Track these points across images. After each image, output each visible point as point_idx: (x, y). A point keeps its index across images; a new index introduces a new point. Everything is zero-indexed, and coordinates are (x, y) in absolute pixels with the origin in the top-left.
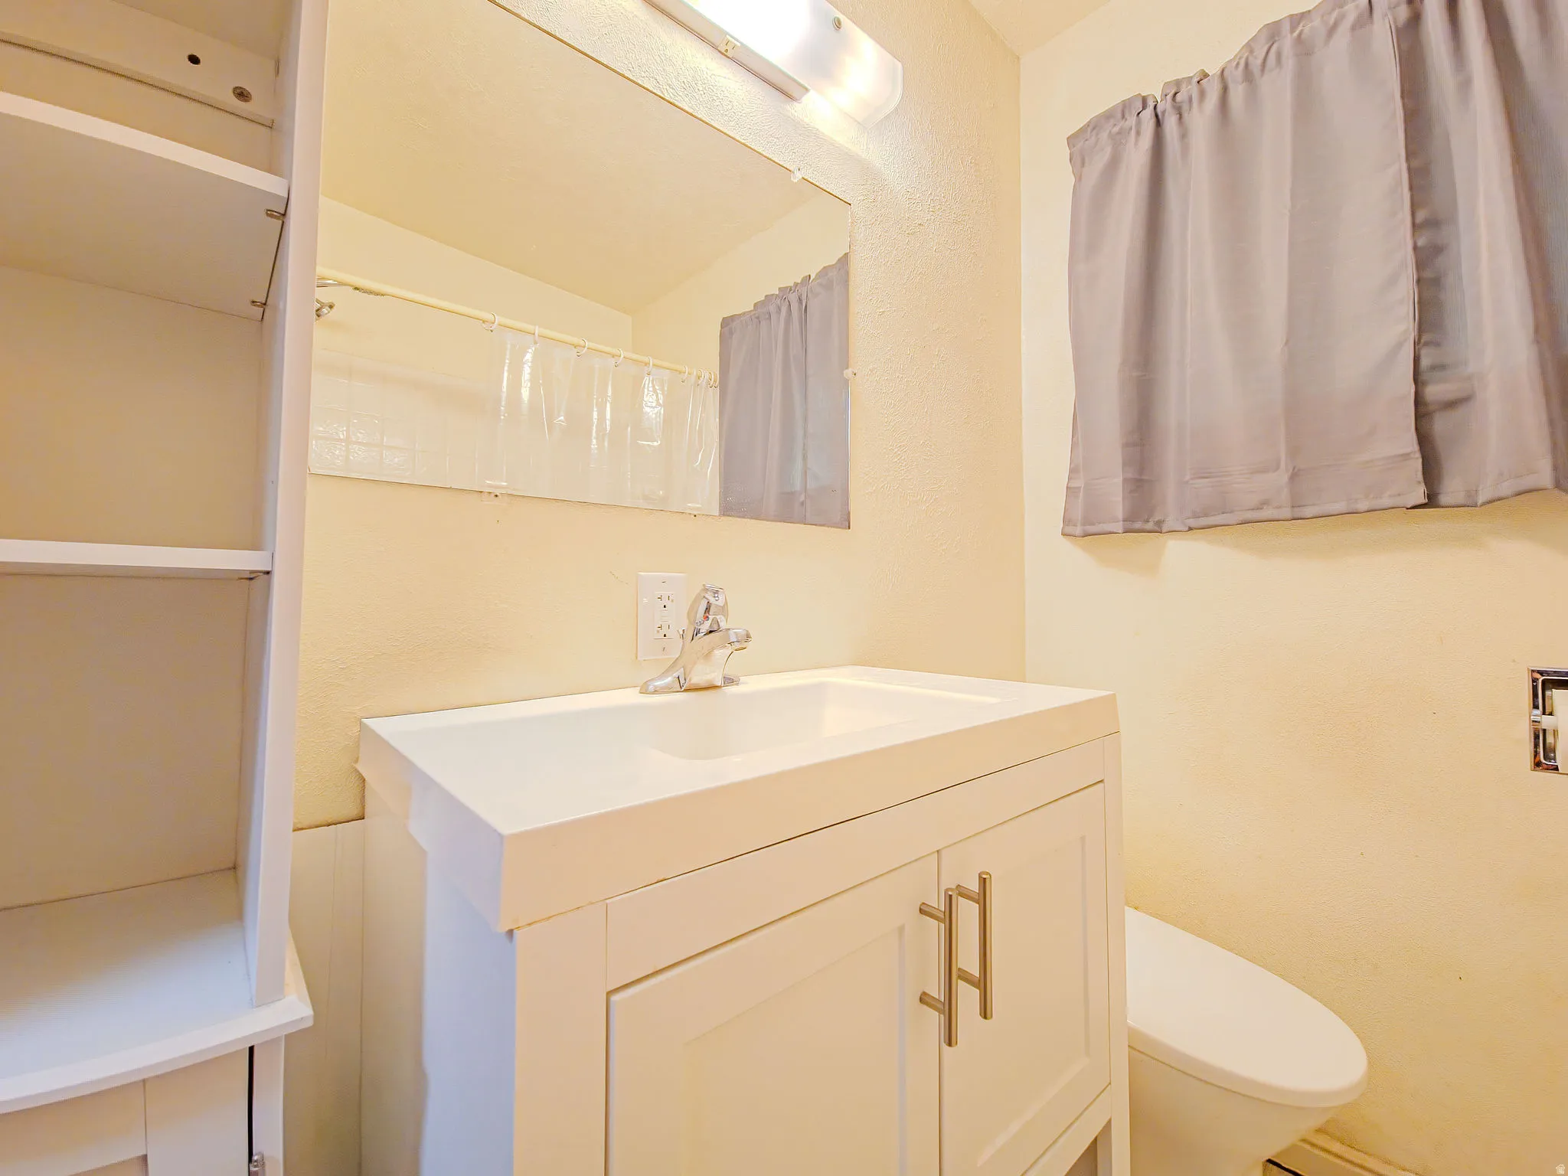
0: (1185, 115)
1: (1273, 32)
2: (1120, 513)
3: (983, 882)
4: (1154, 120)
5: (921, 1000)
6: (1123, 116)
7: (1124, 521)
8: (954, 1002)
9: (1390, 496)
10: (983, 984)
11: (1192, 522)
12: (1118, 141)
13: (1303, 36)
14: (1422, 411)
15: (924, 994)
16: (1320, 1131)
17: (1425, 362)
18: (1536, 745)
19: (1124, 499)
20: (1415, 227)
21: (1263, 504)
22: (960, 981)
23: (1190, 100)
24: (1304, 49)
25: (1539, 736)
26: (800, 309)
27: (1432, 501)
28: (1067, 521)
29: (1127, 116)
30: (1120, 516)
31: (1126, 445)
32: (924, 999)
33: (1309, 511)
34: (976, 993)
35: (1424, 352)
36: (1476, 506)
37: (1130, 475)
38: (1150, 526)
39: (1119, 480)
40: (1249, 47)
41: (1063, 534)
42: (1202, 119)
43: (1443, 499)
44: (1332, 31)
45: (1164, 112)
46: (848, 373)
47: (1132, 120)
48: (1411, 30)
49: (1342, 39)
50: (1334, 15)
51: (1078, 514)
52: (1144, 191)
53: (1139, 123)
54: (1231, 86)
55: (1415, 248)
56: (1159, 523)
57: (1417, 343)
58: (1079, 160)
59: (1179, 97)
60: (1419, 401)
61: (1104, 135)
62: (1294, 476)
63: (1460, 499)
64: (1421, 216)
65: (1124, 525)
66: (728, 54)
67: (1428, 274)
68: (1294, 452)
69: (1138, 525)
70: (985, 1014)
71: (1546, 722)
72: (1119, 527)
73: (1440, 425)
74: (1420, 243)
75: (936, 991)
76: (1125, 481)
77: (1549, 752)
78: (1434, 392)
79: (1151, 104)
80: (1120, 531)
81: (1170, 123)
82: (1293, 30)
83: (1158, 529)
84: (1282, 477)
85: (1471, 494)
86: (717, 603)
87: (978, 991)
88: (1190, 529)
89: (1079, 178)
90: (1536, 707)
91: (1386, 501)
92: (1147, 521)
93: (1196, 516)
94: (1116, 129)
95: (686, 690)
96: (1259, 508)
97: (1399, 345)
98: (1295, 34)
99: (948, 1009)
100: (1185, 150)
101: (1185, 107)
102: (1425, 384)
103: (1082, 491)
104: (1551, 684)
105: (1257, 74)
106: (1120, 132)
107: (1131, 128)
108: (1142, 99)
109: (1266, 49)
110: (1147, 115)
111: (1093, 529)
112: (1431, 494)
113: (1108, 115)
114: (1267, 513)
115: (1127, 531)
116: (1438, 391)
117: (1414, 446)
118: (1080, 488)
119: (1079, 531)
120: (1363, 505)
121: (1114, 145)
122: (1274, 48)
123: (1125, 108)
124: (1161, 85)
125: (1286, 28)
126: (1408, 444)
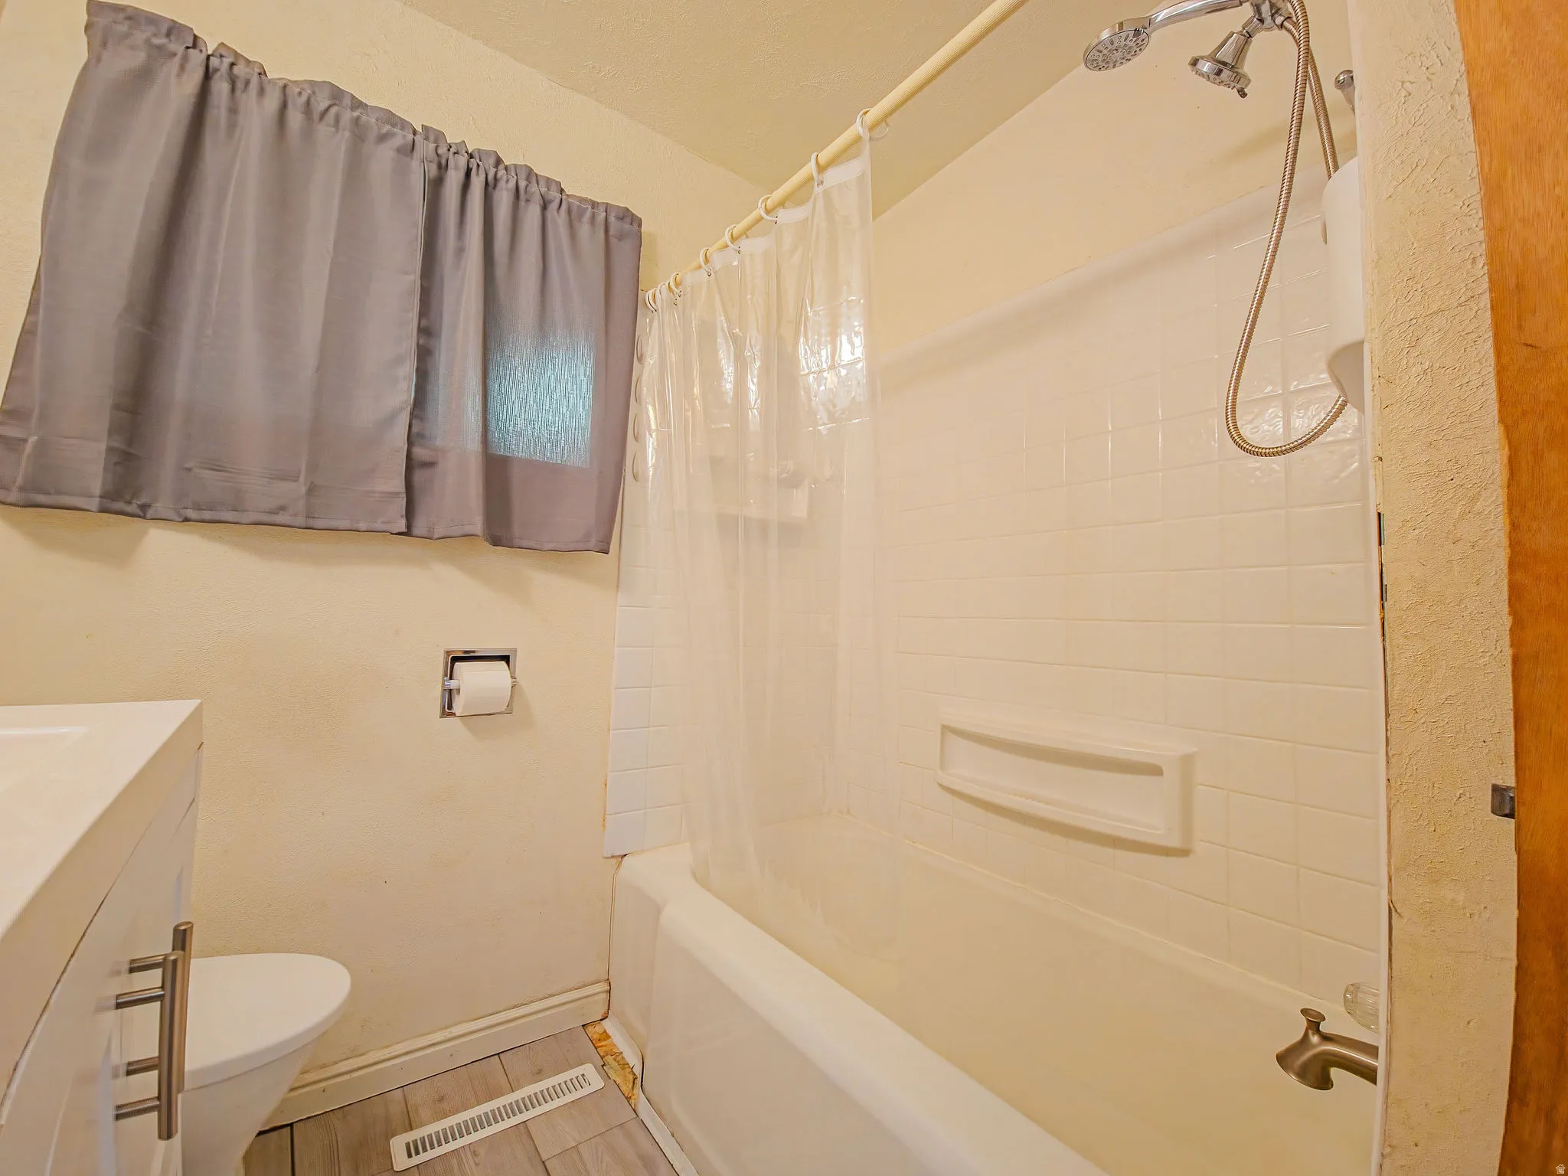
0: (238, 92)
1: (336, 93)
2: (97, 488)
4: (203, 68)
6: (168, 36)
7: (101, 497)
9: (383, 523)
11: (191, 514)
12: (156, 55)
13: (361, 121)
14: (410, 464)
17: (415, 430)
18: (444, 700)
19: (105, 469)
20: (420, 328)
23: (247, 83)
24: (359, 134)
25: (449, 695)
27: (408, 533)
29: (172, 37)
31: (117, 407)
33: (320, 523)
36: (432, 539)
37: (116, 444)
38: (131, 509)
39: (101, 447)
40: (313, 84)
42: (258, 114)
43: (416, 531)
44: (382, 137)
45: (215, 71)
47: (177, 48)
49: (389, 150)
50: (386, 127)
53: (183, 57)
54: (291, 109)
55: (418, 345)
56: (144, 507)
57: (412, 416)
58: (99, 37)
59: (236, 69)
60: (409, 456)
62: (312, 490)
63: (424, 533)
64: (423, 323)
65: (101, 501)
68: (313, 468)
69: (119, 505)
71: (451, 684)
72: (94, 503)
73: (419, 476)
74: (421, 342)
76: (110, 450)
77: (451, 706)
79: (203, 48)
80: (94, 509)
81: (220, 87)
82: (353, 109)
83: (143, 512)
84: (298, 488)
85: (431, 529)
88: (186, 520)
89: (95, 59)
90: (446, 675)
91: (379, 526)
92: (129, 503)
93: (198, 507)
96: (271, 512)
98: (352, 113)
100: (232, 126)
101: (240, 85)
102: (413, 445)
103: (29, 448)
104: (455, 659)
105: (316, 116)
106: (159, 48)
107: (175, 55)
108: (195, 37)
109: (327, 103)
110: (196, 58)
111: (41, 498)
112: (409, 526)
113: (153, 20)
114: (280, 518)
115: (103, 510)
116: (419, 452)
117: (402, 489)
118: (25, 441)
119: (13, 496)
120: (363, 526)
121: (149, 56)
122: (333, 110)
123: (174, 29)
124: (220, 42)
125: (347, 101)
126: (398, 484)
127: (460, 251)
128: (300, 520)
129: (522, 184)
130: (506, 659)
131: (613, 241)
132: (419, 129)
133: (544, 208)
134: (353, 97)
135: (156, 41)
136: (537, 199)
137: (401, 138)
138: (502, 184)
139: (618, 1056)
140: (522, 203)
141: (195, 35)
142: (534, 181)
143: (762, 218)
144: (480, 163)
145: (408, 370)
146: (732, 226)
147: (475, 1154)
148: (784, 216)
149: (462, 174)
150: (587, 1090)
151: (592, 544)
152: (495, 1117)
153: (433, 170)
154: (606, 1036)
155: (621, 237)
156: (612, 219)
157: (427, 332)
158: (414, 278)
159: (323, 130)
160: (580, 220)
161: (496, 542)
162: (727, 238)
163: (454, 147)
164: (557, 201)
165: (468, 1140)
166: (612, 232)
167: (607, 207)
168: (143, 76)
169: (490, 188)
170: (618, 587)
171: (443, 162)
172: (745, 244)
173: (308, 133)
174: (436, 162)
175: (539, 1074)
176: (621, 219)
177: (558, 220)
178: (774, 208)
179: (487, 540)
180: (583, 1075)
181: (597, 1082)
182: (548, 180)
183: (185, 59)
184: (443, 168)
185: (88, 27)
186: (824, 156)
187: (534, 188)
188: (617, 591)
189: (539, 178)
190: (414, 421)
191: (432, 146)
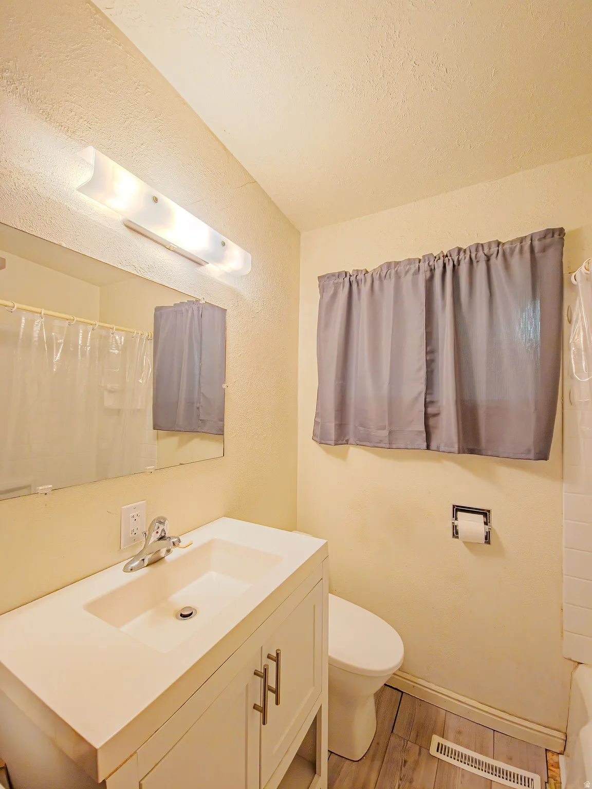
0: (360, 284)
1: (389, 265)
3: (278, 654)
4: (349, 283)
5: (254, 708)
6: (338, 277)
7: (335, 440)
8: (266, 703)
10: (276, 692)
11: (358, 442)
12: (336, 286)
13: (398, 270)
14: (427, 417)
15: (255, 704)
17: (428, 400)
18: (454, 529)
19: (335, 431)
20: (427, 353)
21: (381, 441)
22: (269, 691)
23: (362, 280)
24: (398, 276)
26: (199, 313)
27: (428, 447)
28: (314, 435)
29: (340, 278)
30: (333, 438)
31: (336, 410)
32: (255, 707)
33: (394, 446)
34: (274, 695)
35: (428, 396)
36: (440, 451)
37: (337, 423)
38: (344, 442)
39: (333, 424)
40: (381, 267)
41: (313, 439)
42: (365, 288)
43: (432, 448)
44: (407, 272)
45: (352, 281)
47: (341, 280)
48: (430, 281)
49: (409, 277)
50: (408, 267)
51: (318, 433)
53: (344, 282)
54: (375, 280)
55: (426, 360)
56: (347, 441)
57: (426, 394)
58: (322, 289)
59: (358, 277)
60: (425, 413)
61: (331, 282)
62: (390, 433)
63: (436, 448)
64: (428, 349)
67: (429, 370)
68: (390, 424)
69: (340, 442)
70: (277, 703)
71: (456, 523)
72: (333, 443)
73: (432, 422)
74: (428, 358)
75: (259, 703)
76: (336, 425)
77: (457, 533)
78: (430, 410)
79: (348, 275)
80: (333, 445)
81: (355, 287)
82: (395, 267)
83: (347, 444)
84: (385, 433)
85: (439, 447)
87: (275, 695)
88: (358, 444)
89: (322, 296)
90: (454, 517)
91: (416, 447)
92: (343, 440)
93: (359, 440)
94: (336, 281)
95: (147, 566)
96: (379, 442)
97: (420, 394)
98: (396, 269)
99: (263, 710)
100: (359, 297)
101: (360, 282)
102: (428, 407)
103: (320, 425)
104: (457, 510)
105: (383, 279)
106: (337, 284)
107: (341, 284)
108: (346, 273)
109: (387, 270)
110: (347, 280)
111: (325, 442)
113: (333, 275)
114: (379, 445)
115: (336, 444)
116: (432, 410)
117: (423, 428)
118: (320, 423)
119: (319, 440)
120: (409, 447)
122: (389, 272)
123: (340, 274)
124: (353, 269)
125: (393, 266)
127: (444, 306)
128: (388, 445)
129: (474, 255)
130: (485, 513)
131: (538, 256)
132: (421, 258)
133: (488, 261)
134: (394, 262)
136: (483, 259)
137: (414, 267)
138: (462, 262)
140: (475, 265)
142: (481, 248)
144: (450, 258)
145: (424, 373)
149: (442, 269)
153: (428, 274)
154: (557, 766)
155: (544, 248)
156: (536, 243)
157: (431, 352)
159: (385, 282)
160: (512, 256)
161: (470, 453)
163: (437, 257)
164: (496, 252)
166: (536, 250)
167: (532, 236)
169: (456, 267)
170: (562, 479)
171: (433, 268)
173: (381, 286)
174: (429, 270)
175: (510, 760)
176: (544, 237)
177: (497, 263)
182: (490, 243)
184: (432, 270)
185: (319, 286)
187: (481, 254)
189: (484, 245)
191: (427, 262)
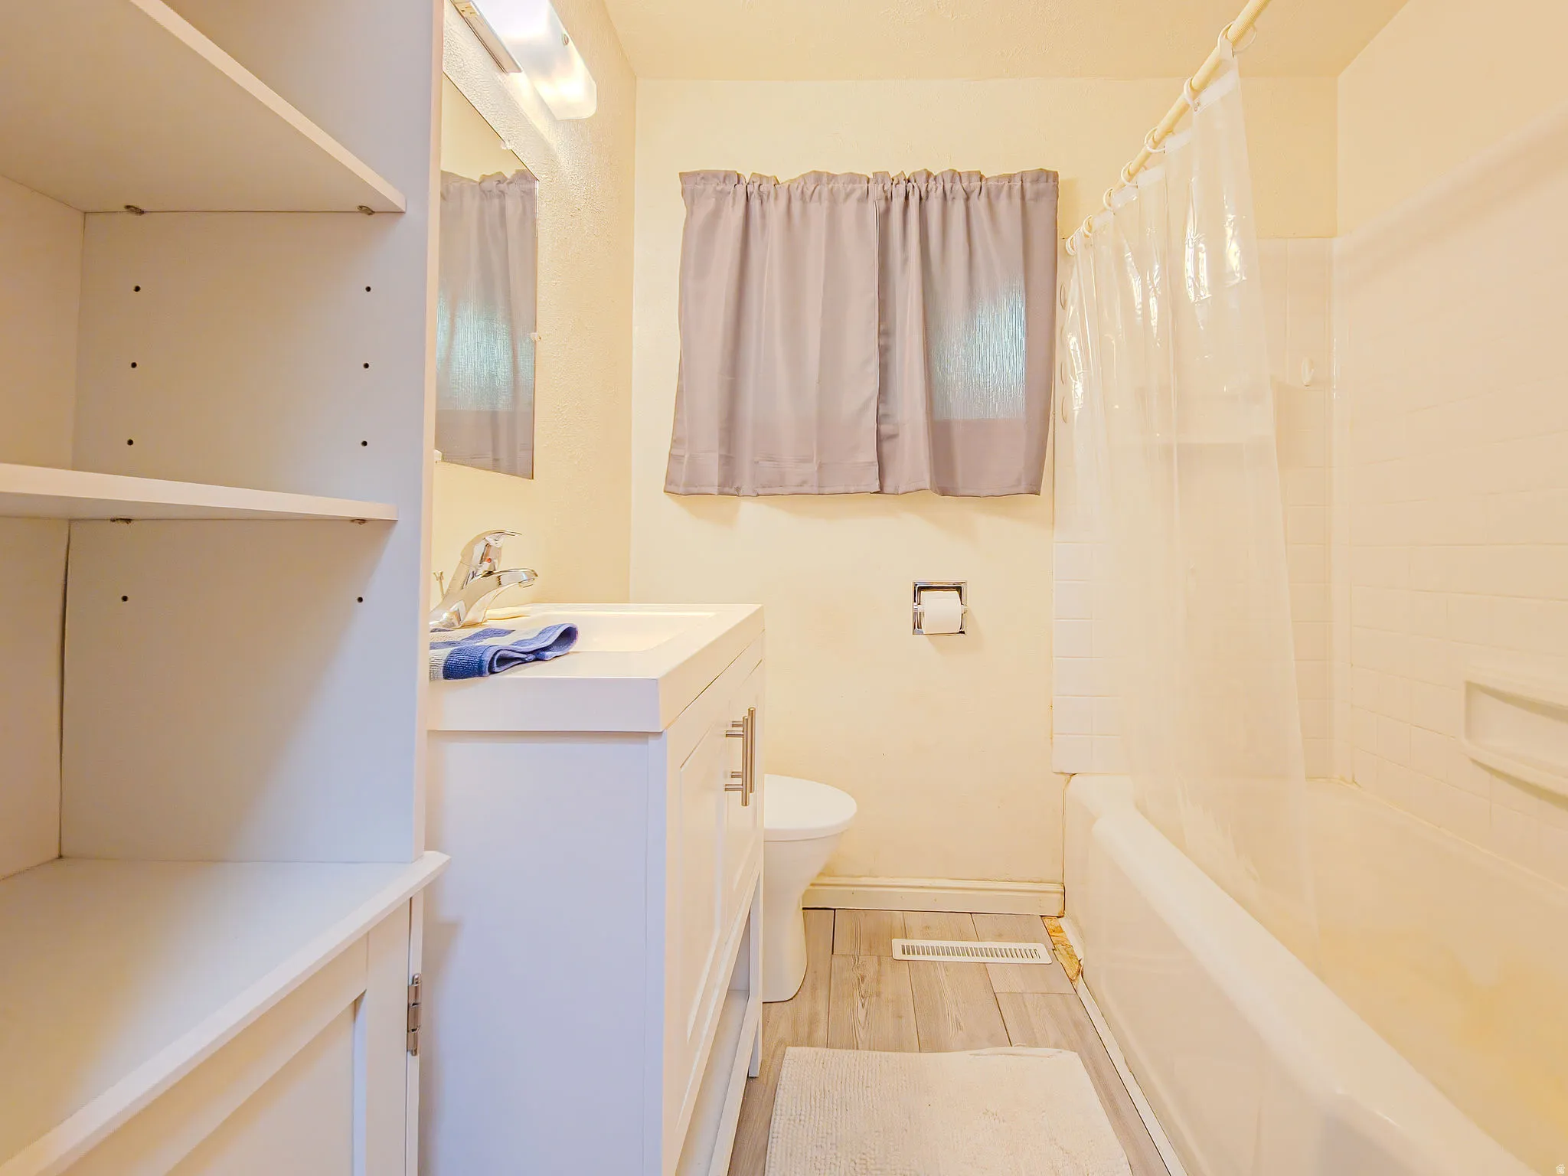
0: (764, 203)
1: (818, 176)
2: (716, 480)
4: (744, 196)
6: (724, 182)
7: (719, 486)
9: (865, 485)
11: (760, 491)
12: (720, 198)
13: (834, 188)
14: (879, 440)
16: (822, 874)
17: (881, 412)
18: (915, 620)
19: (719, 469)
20: (880, 333)
21: (803, 483)
23: (769, 193)
24: (833, 199)
25: (918, 617)
27: (881, 491)
28: (669, 481)
29: (727, 182)
30: (716, 483)
31: (722, 428)
33: (826, 490)
36: (898, 494)
37: (723, 453)
38: (732, 491)
39: (716, 456)
40: (804, 177)
41: (665, 491)
42: (776, 211)
43: (887, 489)
44: (848, 195)
45: (751, 193)
46: (535, 336)
47: (729, 188)
48: (884, 216)
49: (853, 203)
50: (850, 186)
51: (681, 477)
52: (738, 245)
54: (793, 199)
55: (880, 345)
56: (738, 489)
57: (879, 401)
58: (689, 198)
59: (762, 187)
60: (878, 433)
61: (710, 189)
62: (820, 466)
63: (892, 491)
64: (881, 328)
65: (719, 488)
66: (464, 14)
68: (820, 451)
69: (727, 489)
71: (918, 608)
72: (715, 490)
73: (887, 447)
74: (881, 342)
76: (721, 456)
77: (920, 624)
78: (884, 429)
79: (743, 183)
80: (717, 493)
81: (755, 203)
82: (829, 182)
83: (737, 493)
84: (813, 467)
85: (896, 488)
86: (496, 545)
88: (758, 495)
89: (690, 213)
90: (915, 601)
91: (863, 489)
92: (731, 488)
93: (764, 487)
95: (463, 627)
96: (800, 485)
97: (872, 399)
98: (830, 185)
100: (764, 226)
101: (765, 197)
102: (880, 424)
103: (686, 459)
104: (922, 588)
105: (808, 200)
106: (721, 192)
107: (729, 193)
108: (739, 176)
109: (814, 186)
110: (741, 189)
111: (695, 490)
112: (881, 487)
113: (715, 174)
114: (805, 489)
115: (721, 493)
116: (886, 429)
117: (875, 459)
118: (683, 456)
119: (681, 490)
120: (852, 489)
121: (716, 199)
122: (818, 189)
123: (727, 176)
124: (751, 173)
125: (825, 179)
126: (873, 456)
127: (905, 261)
128: (815, 490)
129: (948, 187)
130: (959, 589)
131: (1030, 204)
132: (871, 176)
133: (967, 199)
134: (828, 173)
135: (719, 188)
136: (961, 195)
137: (860, 189)
138: (932, 194)
139: (1068, 947)
140: (950, 203)
141: (738, 175)
142: (958, 178)
143: (1151, 153)
144: (915, 184)
145: (874, 367)
146: (1128, 164)
147: (946, 968)
148: (1171, 144)
149: (903, 199)
150: (1036, 961)
151: (1022, 489)
152: (965, 952)
153: (882, 206)
155: (1037, 196)
156: (1027, 185)
157: (885, 333)
158: (874, 295)
159: (813, 206)
160: (998, 196)
161: (944, 493)
162: (1123, 177)
163: (895, 179)
164: (978, 189)
165: (946, 958)
166: (1028, 196)
167: (1022, 176)
168: (716, 214)
169: (923, 202)
170: (1053, 524)
171: (889, 195)
172: (1142, 178)
173: (804, 212)
174: (884, 198)
175: (999, 936)
176: (1036, 181)
177: (979, 204)
178: (1162, 138)
179: (936, 492)
180: (1035, 950)
181: (1046, 958)
182: (970, 174)
183: (735, 193)
184: (888, 199)
185: (683, 192)
186: (1196, 81)
187: (958, 187)
188: (1053, 529)
189: (962, 175)
190: (880, 406)
191: (881, 185)
